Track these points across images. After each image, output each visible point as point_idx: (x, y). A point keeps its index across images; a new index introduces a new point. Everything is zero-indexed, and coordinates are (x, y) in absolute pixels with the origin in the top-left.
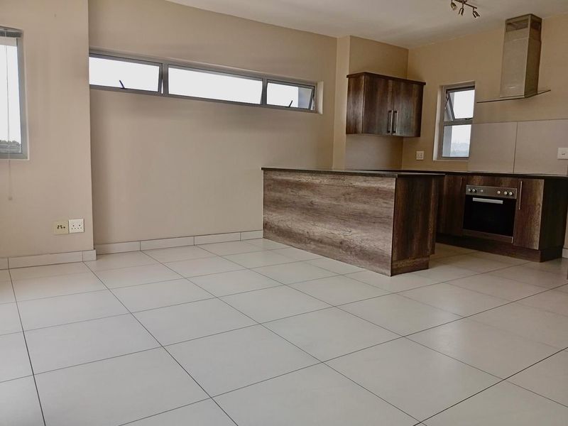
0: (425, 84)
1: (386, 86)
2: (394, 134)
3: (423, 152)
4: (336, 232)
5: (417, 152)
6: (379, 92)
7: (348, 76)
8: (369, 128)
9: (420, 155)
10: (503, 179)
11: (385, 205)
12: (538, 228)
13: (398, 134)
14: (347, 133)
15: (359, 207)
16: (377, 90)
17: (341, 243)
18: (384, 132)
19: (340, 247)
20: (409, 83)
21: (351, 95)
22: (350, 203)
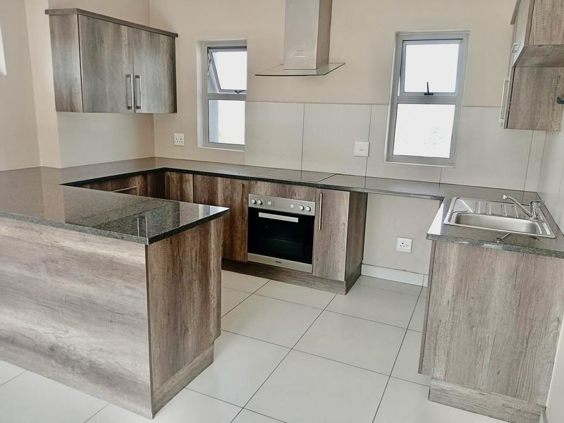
0: (177, 35)
1: (118, 35)
2: (138, 111)
3: (183, 135)
4: (40, 329)
5: (175, 134)
6: (106, 45)
7: (47, 12)
8: (95, 105)
9: (179, 138)
10: (296, 188)
11: (128, 292)
12: (344, 254)
13: (144, 110)
14: (58, 110)
15: (77, 288)
16: (102, 41)
17: (52, 349)
18: (123, 107)
19: (50, 356)
20: (153, 32)
21: (57, 45)
22: (59, 279)
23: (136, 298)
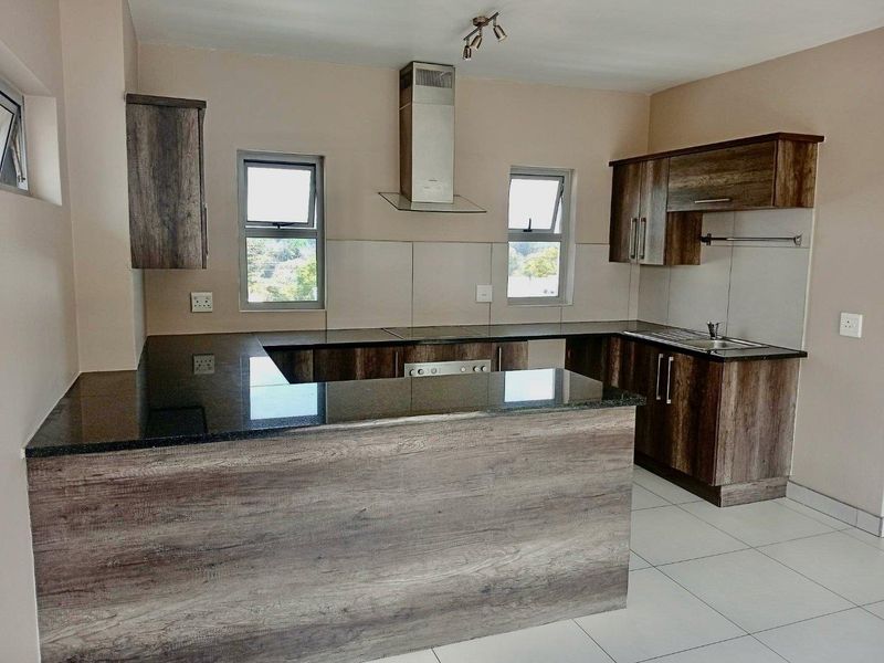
23: (622, 468)
